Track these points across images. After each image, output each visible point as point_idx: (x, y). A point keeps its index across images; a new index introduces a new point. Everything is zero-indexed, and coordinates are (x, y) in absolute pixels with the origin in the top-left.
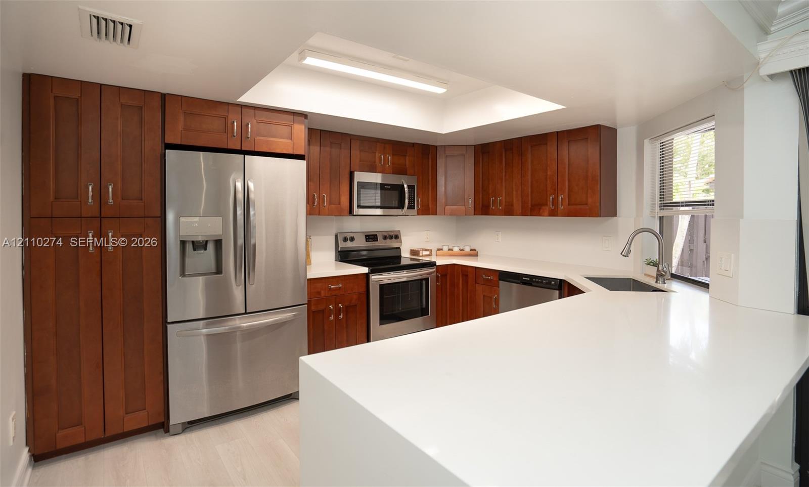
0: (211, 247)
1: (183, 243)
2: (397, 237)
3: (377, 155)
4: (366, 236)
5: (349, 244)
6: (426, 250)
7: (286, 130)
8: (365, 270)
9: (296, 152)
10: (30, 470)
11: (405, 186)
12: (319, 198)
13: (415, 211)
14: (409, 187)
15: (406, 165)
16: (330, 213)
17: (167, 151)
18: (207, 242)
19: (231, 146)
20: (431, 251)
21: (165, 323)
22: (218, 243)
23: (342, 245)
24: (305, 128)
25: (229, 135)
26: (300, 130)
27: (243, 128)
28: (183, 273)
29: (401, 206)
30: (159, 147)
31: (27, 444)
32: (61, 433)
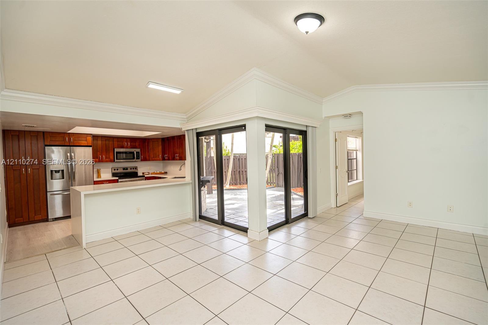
0: (60, 171)
1: (52, 171)
2: (136, 169)
3: (124, 142)
4: (123, 168)
5: (116, 171)
6: (148, 173)
7: (84, 139)
8: (117, 178)
9: (88, 145)
10: (8, 228)
11: (135, 152)
12: (102, 157)
13: (140, 160)
14: (136, 152)
15: (136, 145)
16: (107, 161)
17: (46, 147)
18: (59, 170)
19: (66, 144)
20: (149, 173)
21: (47, 192)
22: (63, 171)
23: (113, 171)
24: (91, 137)
25: (65, 141)
26: (90, 139)
27: (70, 140)
28: (52, 179)
29: (134, 158)
30: (43, 146)
31: (7, 222)
32: (16, 219)
